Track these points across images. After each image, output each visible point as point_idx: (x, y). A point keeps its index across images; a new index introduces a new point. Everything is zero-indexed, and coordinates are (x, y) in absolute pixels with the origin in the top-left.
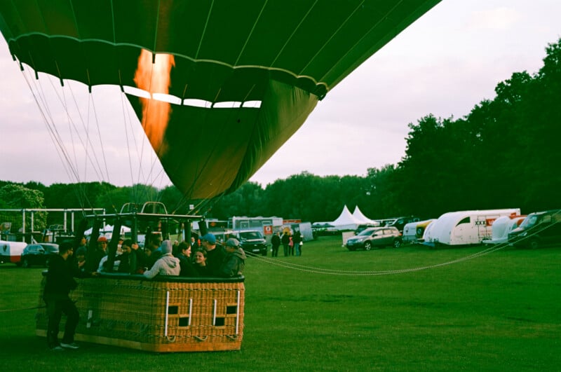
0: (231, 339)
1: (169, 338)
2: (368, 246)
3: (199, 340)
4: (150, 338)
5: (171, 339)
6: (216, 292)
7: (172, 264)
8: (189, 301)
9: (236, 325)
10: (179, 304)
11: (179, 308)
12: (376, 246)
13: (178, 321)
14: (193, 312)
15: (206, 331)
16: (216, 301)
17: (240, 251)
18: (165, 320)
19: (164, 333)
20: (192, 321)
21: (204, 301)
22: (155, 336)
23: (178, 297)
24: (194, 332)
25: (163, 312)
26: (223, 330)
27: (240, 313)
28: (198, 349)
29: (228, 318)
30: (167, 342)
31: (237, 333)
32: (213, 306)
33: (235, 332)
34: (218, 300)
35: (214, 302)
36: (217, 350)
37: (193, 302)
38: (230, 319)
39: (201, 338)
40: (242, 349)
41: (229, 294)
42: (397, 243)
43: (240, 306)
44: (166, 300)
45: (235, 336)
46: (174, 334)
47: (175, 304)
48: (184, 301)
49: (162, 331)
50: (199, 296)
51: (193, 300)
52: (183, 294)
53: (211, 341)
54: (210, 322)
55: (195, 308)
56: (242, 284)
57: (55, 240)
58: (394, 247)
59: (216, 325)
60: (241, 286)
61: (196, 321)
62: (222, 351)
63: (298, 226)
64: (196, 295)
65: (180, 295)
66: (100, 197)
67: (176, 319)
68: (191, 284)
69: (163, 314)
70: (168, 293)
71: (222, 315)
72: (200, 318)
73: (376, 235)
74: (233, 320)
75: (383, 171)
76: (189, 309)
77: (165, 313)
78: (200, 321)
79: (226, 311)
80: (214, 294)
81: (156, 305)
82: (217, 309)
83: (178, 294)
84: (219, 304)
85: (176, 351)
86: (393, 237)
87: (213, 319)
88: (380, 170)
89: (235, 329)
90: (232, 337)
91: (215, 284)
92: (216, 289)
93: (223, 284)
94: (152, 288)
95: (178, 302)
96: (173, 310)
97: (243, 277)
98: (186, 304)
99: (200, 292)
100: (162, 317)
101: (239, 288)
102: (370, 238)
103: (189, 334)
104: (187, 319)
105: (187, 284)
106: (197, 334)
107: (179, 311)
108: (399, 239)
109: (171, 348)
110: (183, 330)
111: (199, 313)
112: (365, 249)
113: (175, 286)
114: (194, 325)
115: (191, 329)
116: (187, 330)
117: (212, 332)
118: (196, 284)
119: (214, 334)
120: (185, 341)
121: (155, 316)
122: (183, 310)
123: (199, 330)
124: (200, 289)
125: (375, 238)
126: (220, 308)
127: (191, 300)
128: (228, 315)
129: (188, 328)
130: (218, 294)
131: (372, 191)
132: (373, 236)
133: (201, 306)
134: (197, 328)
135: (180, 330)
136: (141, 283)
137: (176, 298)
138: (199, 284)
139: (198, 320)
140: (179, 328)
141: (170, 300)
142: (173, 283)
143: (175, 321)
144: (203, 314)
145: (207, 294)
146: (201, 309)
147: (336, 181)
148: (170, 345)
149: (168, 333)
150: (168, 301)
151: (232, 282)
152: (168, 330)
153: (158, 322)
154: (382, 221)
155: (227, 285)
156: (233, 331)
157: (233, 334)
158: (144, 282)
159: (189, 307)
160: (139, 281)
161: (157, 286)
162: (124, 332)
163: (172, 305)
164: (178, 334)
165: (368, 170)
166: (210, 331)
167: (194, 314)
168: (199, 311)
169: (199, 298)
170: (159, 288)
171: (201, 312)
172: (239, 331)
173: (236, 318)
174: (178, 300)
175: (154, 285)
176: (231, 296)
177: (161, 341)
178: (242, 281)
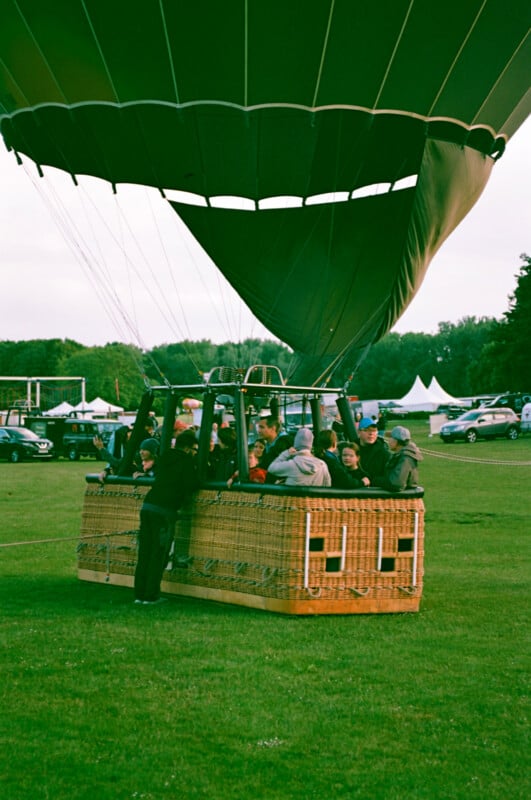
0: (405, 593)
1: (310, 591)
2: (472, 436)
3: (357, 595)
4: (281, 591)
5: (314, 593)
6: (381, 516)
7: (308, 469)
8: (342, 529)
9: (412, 570)
10: (325, 535)
11: (326, 541)
12: (482, 437)
13: (325, 563)
14: (347, 549)
15: (368, 581)
16: (381, 530)
17: (412, 447)
18: (304, 561)
19: (303, 582)
20: (346, 563)
21: (363, 530)
22: (289, 587)
23: (324, 522)
24: (349, 581)
25: (301, 547)
26: (393, 578)
27: (418, 550)
28: (356, 609)
29: (400, 559)
30: (308, 598)
31: (414, 583)
32: (377, 539)
33: (411, 582)
34: (384, 528)
35: (378, 532)
36: (384, 611)
37: (348, 531)
38: (403, 560)
39: (360, 591)
40: (421, 610)
41: (402, 518)
42: (513, 433)
43: (418, 539)
44: (305, 528)
45: (411, 589)
46: (318, 585)
47: (320, 535)
48: (333, 530)
49: (300, 580)
50: (357, 521)
51: (348, 528)
52: (331, 517)
53: (375, 597)
54: (373, 565)
55: (351, 541)
56: (421, 500)
57: (23, 422)
58: (509, 438)
59: (382, 570)
60: (419, 504)
61: (353, 564)
62: (391, 614)
63: (360, 405)
64: (352, 519)
65: (328, 519)
66: (62, 362)
67: (322, 560)
68: (344, 501)
69: (301, 551)
70: (309, 515)
71: (390, 554)
72: (358, 558)
73: (483, 421)
74: (408, 563)
75: (461, 326)
76: (341, 543)
77: (304, 549)
78: (358, 562)
79: (397, 546)
80: (378, 518)
81: (289, 536)
82: (384, 544)
83: (324, 517)
84: (387, 534)
85: (321, 612)
86: (506, 424)
87: (377, 559)
88: (456, 325)
89: (411, 578)
90: (407, 590)
91: (380, 501)
92: (382, 509)
93: (392, 501)
94: (282, 506)
95: (324, 531)
96: (317, 544)
97: (420, 489)
98: (337, 535)
99: (357, 515)
100: (300, 556)
101: (417, 508)
102: (475, 424)
103: (342, 586)
104: (337, 560)
105: (339, 501)
106: (354, 584)
107: (326, 546)
108: (516, 426)
109: (313, 607)
110: (333, 578)
111: (356, 549)
112: (467, 441)
113: (318, 503)
114: (349, 570)
115: (344, 578)
116: (338, 578)
117: (376, 582)
118: (351, 500)
119: (379, 585)
120: (336, 597)
121: (288, 554)
122: (332, 546)
123: (357, 578)
124: (358, 509)
125: (483, 424)
126: (387, 541)
127: (345, 528)
128: (401, 554)
129: (339, 574)
130: (385, 518)
131: (445, 355)
132: (479, 421)
133: (359, 538)
134: (354, 575)
135: (328, 578)
136: (261, 498)
137: (321, 525)
138: (356, 501)
139: (355, 561)
140: (327, 574)
141: (312, 527)
142: (315, 499)
143: (319, 564)
144: (362, 552)
145: (367, 518)
146: (359, 544)
147: (393, 340)
148: (312, 602)
149: (310, 583)
150: (308, 529)
151: (406, 497)
152: (310, 578)
153: (293, 565)
154: (475, 399)
155: (398, 502)
156: (408, 580)
157: (408, 585)
158: (267, 497)
159: (341, 539)
160: (258, 495)
161: (291, 503)
162: (233, 579)
163: (314, 536)
164: (324, 585)
165: (440, 325)
166: (373, 581)
167: (350, 551)
168: (356, 545)
169: (356, 526)
170: (294, 507)
171: (359, 549)
172: (417, 581)
173: (412, 559)
174: (324, 527)
175: (285, 503)
176: (404, 522)
177: (298, 595)
178: (420, 495)
